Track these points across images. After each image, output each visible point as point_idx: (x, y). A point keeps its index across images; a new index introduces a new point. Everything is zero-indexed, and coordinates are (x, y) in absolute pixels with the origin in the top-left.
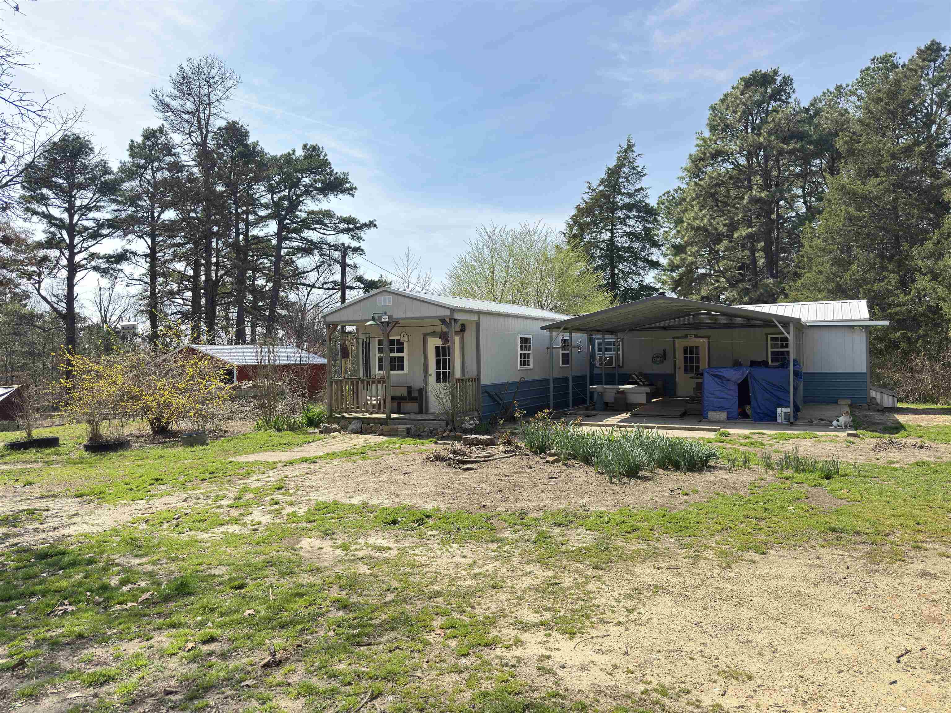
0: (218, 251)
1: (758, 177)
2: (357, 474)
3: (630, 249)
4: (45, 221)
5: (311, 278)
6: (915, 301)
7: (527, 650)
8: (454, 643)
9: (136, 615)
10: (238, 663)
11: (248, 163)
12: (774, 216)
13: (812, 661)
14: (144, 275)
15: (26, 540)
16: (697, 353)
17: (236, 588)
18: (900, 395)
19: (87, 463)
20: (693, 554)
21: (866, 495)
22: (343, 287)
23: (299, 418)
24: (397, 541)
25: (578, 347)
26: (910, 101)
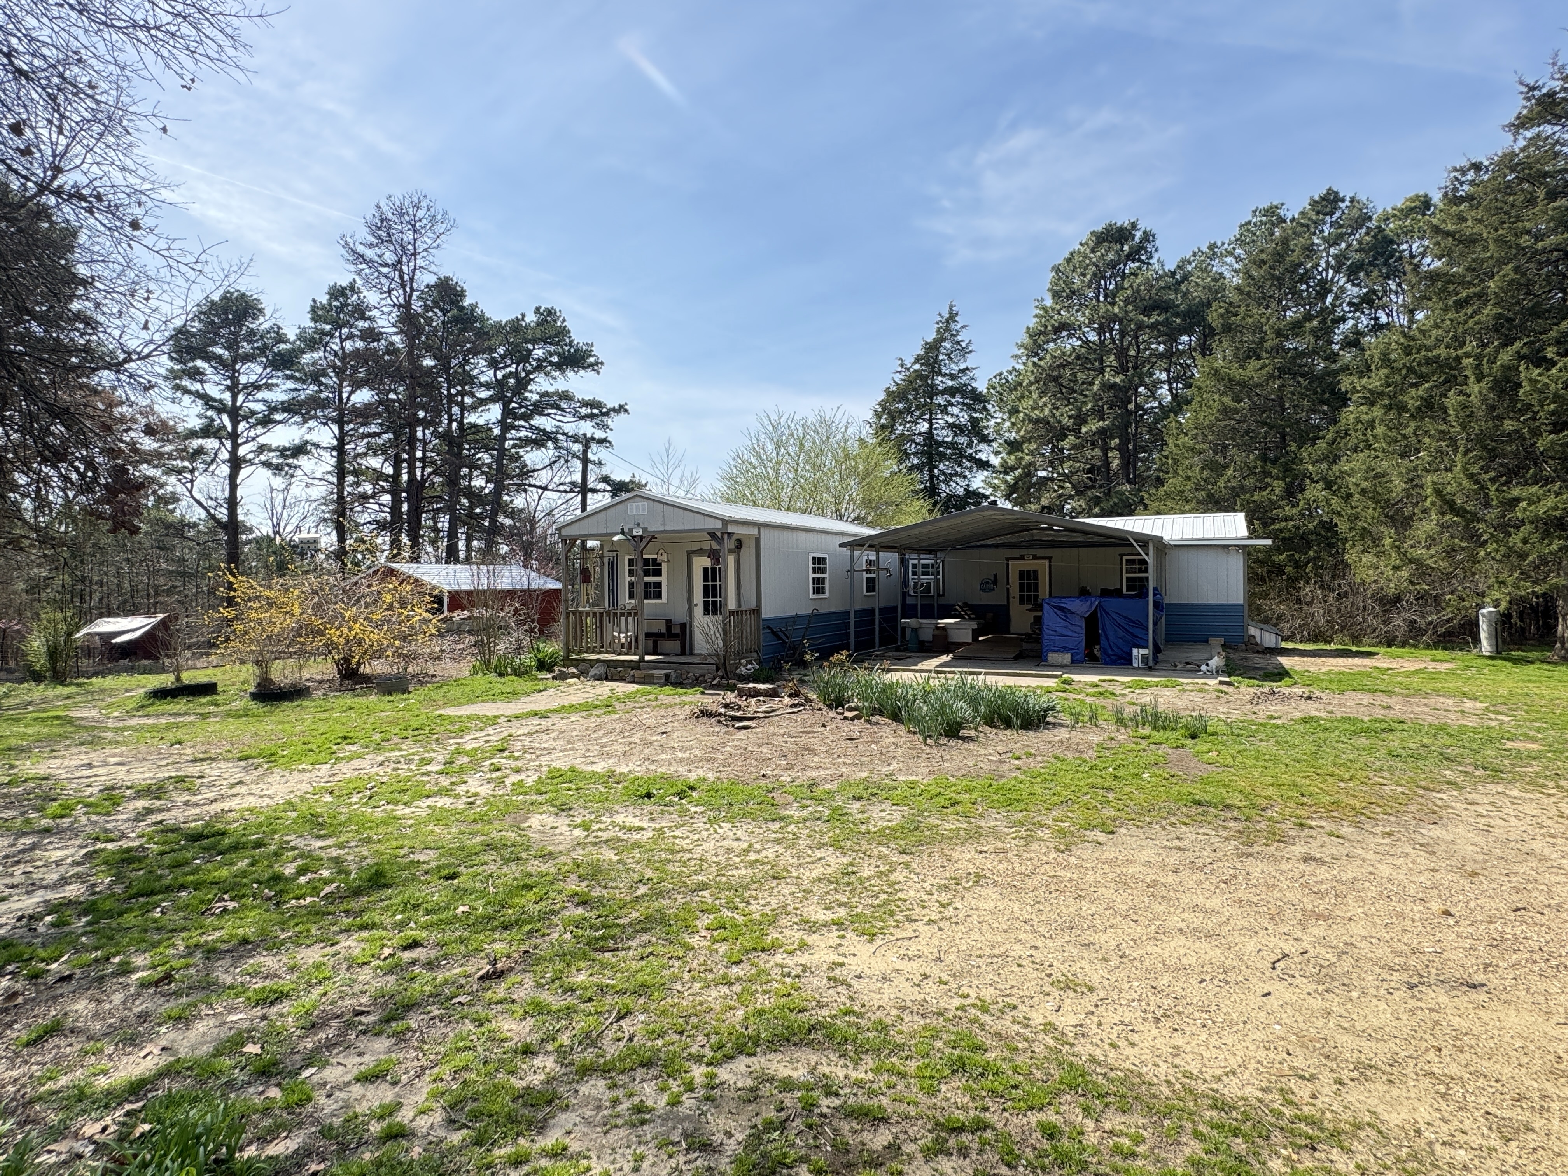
0: (425, 443)
1: (1112, 357)
2: (600, 734)
3: (953, 445)
4: (199, 402)
5: (543, 478)
6: (1304, 515)
7: (816, 956)
8: (723, 948)
9: (317, 913)
10: (448, 974)
11: (465, 330)
12: (1131, 407)
13: (1167, 967)
14: (329, 473)
15: (173, 817)
16: (1036, 578)
17: (447, 878)
18: (1286, 633)
19: (254, 715)
20: (1024, 834)
21: (1239, 759)
22: (584, 490)
23: (526, 659)
24: (652, 820)
25: (887, 570)
26: (1300, 264)
